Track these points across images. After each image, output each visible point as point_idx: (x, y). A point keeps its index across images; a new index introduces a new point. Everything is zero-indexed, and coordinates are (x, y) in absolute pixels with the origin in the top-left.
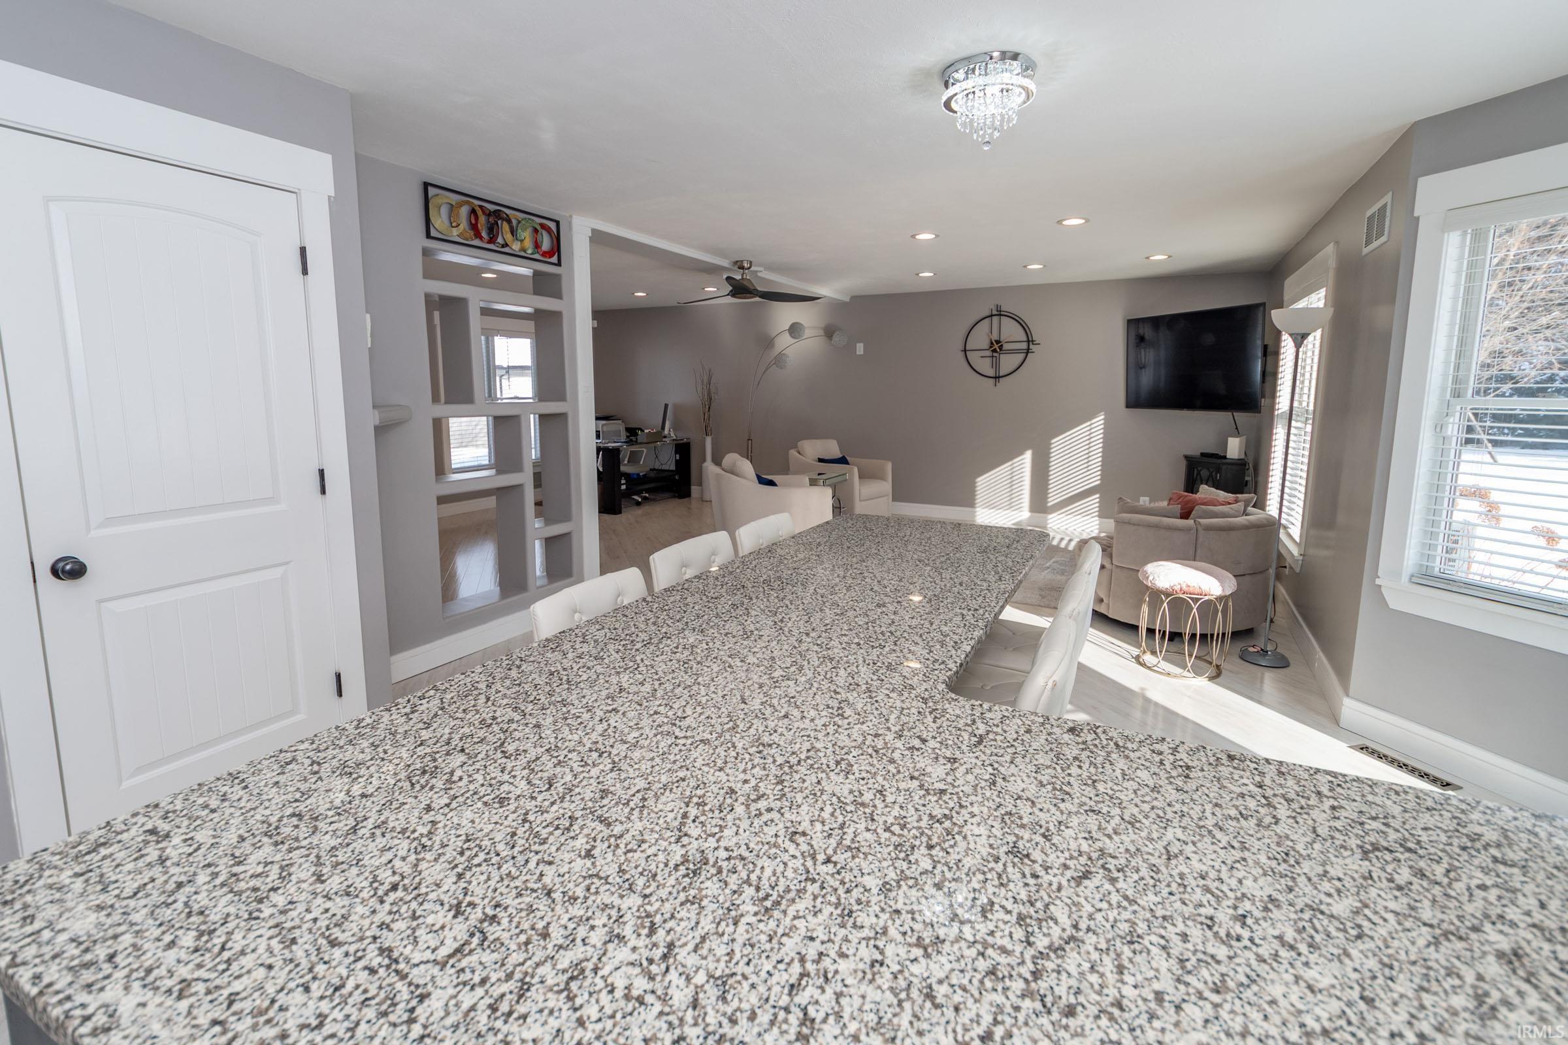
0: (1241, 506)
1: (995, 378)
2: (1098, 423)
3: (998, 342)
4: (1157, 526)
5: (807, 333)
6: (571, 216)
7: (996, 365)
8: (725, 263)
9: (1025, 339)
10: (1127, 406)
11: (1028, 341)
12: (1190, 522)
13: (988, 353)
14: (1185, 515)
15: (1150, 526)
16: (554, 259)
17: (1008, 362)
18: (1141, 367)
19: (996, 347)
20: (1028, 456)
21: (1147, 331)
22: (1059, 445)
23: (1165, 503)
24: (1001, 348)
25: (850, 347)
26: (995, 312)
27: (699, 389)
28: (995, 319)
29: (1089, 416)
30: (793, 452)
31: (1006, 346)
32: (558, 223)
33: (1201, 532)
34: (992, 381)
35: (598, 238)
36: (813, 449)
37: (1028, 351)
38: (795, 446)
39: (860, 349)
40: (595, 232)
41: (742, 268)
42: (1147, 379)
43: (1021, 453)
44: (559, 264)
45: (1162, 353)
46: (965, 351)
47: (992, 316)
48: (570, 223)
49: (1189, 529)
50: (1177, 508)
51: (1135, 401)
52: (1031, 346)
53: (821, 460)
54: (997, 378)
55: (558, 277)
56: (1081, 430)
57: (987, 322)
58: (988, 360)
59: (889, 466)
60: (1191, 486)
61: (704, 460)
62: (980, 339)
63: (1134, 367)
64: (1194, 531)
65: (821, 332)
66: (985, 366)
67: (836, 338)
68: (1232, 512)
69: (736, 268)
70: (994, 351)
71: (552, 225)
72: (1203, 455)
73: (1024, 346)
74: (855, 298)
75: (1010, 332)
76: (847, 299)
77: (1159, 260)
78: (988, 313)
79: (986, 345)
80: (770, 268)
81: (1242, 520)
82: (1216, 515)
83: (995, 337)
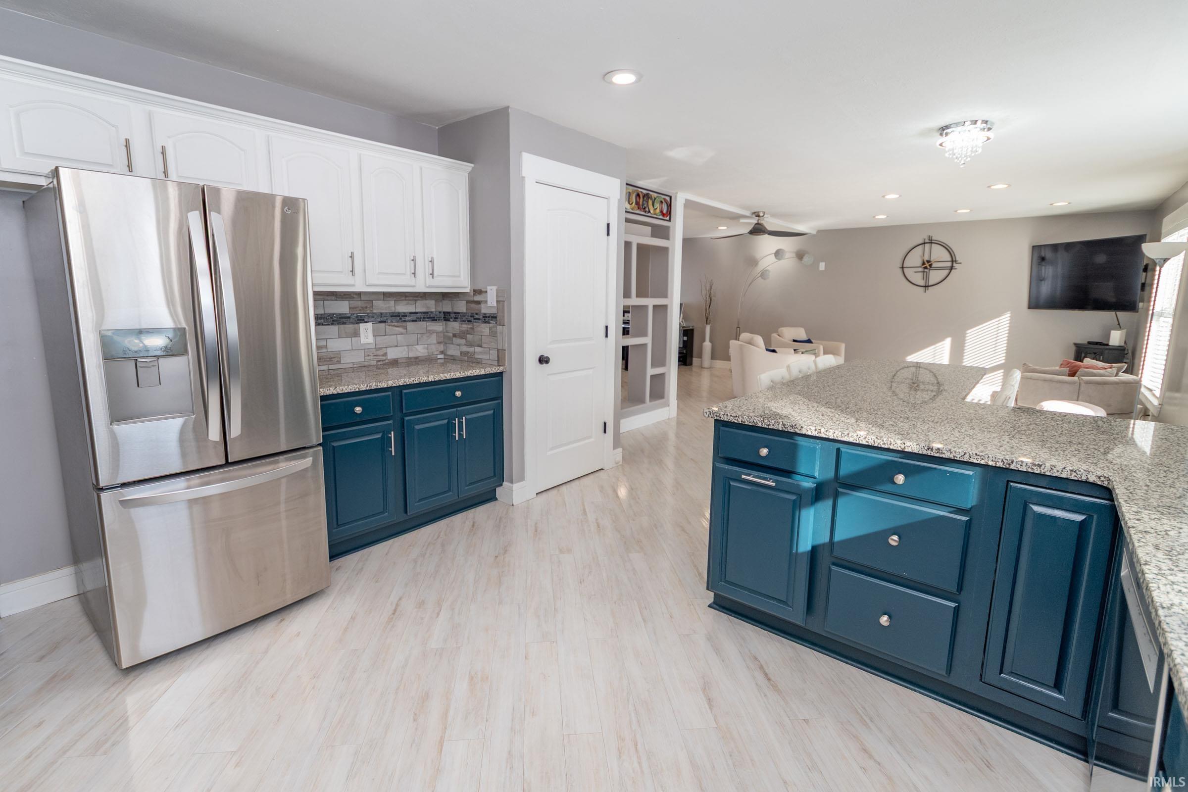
0: (1114, 371)
1: (925, 287)
2: (1004, 320)
3: (928, 262)
4: (1051, 381)
5: (787, 255)
6: (677, 193)
7: (926, 277)
8: (748, 213)
9: (950, 259)
10: (1029, 308)
11: (952, 261)
12: (1075, 378)
13: (921, 269)
14: (1072, 374)
15: (1045, 380)
16: (668, 218)
17: (935, 276)
18: (1041, 279)
19: (927, 265)
20: (948, 342)
21: (1048, 254)
22: (973, 335)
23: (1057, 368)
24: (930, 266)
25: (815, 264)
26: (927, 241)
27: (704, 293)
28: (927, 246)
29: (999, 314)
30: (775, 335)
31: (934, 265)
32: (671, 197)
33: (1083, 385)
34: (923, 289)
35: (689, 204)
36: (790, 333)
37: (952, 268)
38: (776, 331)
39: (822, 266)
40: (687, 200)
41: (758, 216)
42: (1046, 289)
43: (942, 339)
44: (670, 220)
45: (1060, 270)
46: (903, 268)
47: (925, 243)
48: (676, 197)
49: (1074, 383)
50: (1066, 370)
51: (1035, 304)
52: (955, 265)
53: (794, 341)
54: (926, 287)
55: (668, 228)
56: (990, 326)
57: (920, 248)
58: (921, 275)
59: (843, 347)
60: (1079, 357)
61: (704, 340)
62: (915, 259)
63: (1036, 280)
64: (1077, 384)
65: (794, 255)
66: (918, 279)
67: (806, 259)
68: (1107, 374)
69: (754, 216)
70: (926, 268)
71: (668, 198)
72: (1089, 343)
73: (949, 264)
74: (819, 231)
75: (939, 254)
76: (814, 232)
77: (1061, 204)
78: (921, 242)
79: (919, 263)
80: (774, 215)
81: (1114, 379)
82: (1095, 375)
83: (926, 258)
